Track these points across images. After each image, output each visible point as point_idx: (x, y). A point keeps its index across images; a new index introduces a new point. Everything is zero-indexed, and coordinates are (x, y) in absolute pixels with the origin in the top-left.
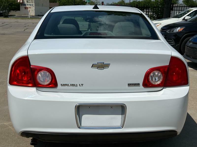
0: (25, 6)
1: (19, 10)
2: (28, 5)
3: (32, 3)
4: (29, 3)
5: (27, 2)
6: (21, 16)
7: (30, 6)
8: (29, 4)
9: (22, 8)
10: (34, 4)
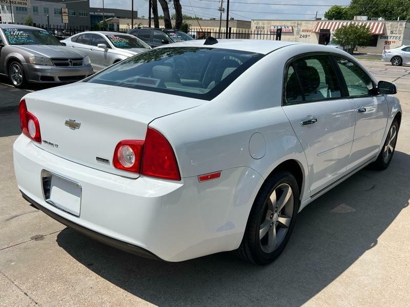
0: (386, 40)
1: (375, 45)
2: (392, 38)
3: (399, 34)
4: (393, 35)
5: (392, 32)
6: (375, 55)
7: (394, 40)
8: (394, 37)
9: (381, 42)
10: (402, 36)
